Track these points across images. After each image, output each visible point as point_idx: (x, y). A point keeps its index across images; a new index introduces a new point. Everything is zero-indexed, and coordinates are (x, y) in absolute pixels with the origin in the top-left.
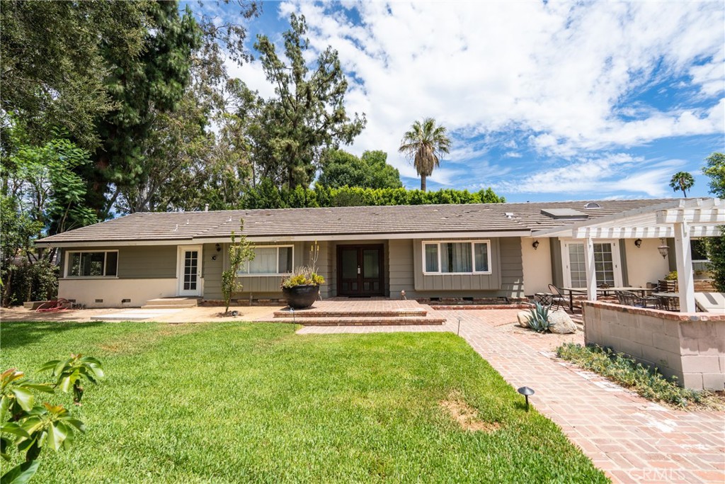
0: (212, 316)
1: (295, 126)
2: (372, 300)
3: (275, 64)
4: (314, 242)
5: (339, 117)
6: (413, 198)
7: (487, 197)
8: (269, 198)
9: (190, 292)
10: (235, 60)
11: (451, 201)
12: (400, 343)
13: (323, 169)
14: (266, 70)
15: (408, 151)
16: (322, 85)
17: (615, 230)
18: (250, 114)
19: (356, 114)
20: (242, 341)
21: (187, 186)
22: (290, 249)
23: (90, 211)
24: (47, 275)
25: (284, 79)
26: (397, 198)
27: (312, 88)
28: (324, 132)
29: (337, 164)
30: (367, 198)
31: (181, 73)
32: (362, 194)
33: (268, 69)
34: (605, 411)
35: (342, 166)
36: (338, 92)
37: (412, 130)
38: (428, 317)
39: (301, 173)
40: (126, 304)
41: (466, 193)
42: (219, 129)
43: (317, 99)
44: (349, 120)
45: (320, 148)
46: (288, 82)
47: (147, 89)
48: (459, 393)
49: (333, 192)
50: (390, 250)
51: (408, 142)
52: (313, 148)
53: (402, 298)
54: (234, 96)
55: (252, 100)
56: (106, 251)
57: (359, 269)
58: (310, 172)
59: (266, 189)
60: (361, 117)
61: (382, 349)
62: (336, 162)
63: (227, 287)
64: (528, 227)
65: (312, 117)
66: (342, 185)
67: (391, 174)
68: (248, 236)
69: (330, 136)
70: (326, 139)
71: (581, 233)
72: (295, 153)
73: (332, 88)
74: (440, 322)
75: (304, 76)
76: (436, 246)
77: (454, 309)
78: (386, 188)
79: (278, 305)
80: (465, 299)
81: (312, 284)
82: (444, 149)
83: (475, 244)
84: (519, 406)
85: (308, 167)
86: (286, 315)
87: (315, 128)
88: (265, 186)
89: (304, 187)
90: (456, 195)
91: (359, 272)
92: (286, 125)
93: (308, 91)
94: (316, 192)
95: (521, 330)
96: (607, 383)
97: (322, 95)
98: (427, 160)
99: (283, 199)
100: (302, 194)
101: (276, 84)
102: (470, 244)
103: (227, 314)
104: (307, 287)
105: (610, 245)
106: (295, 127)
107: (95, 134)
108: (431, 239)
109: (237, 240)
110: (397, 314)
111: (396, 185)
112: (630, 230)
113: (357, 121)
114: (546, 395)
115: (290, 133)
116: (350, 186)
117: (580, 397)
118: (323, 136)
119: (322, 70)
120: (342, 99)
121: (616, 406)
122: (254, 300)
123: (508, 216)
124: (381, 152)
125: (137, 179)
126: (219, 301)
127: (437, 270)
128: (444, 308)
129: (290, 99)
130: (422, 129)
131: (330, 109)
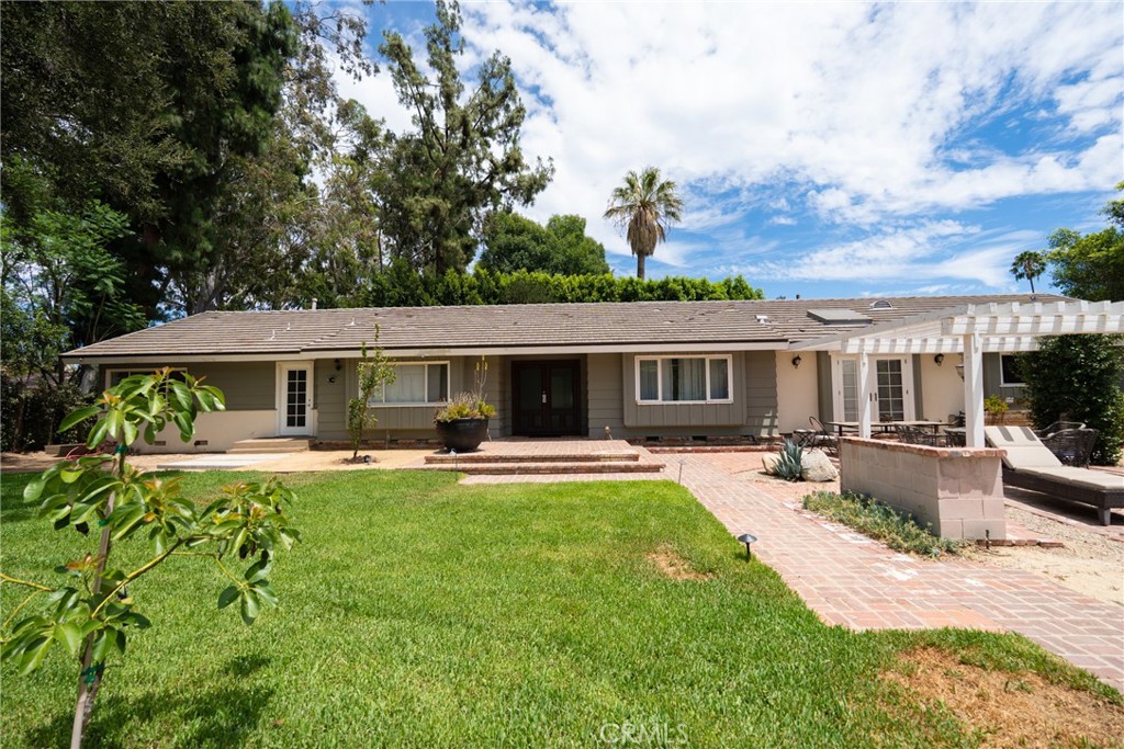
0: (334, 463)
1: (444, 175)
2: (563, 440)
3: (412, 78)
4: (481, 357)
5: (512, 164)
6: (625, 290)
7: (737, 290)
8: (406, 288)
9: (296, 430)
10: (349, 71)
11: (681, 294)
12: (601, 494)
13: (487, 243)
14: (399, 88)
15: (618, 217)
16: (486, 112)
17: (898, 342)
18: (373, 156)
19: (539, 158)
20: (386, 493)
21: (275, 267)
22: (444, 367)
23: (134, 308)
24: (76, 405)
25: (427, 102)
26: (600, 290)
27: (470, 118)
28: (490, 186)
29: (510, 236)
30: (555, 288)
31: (269, 95)
32: (547, 283)
33: (402, 86)
34: (841, 562)
35: (518, 239)
36: (512, 122)
37: (625, 185)
38: (642, 462)
39: (454, 250)
40: (200, 447)
41: (704, 282)
42: (324, 179)
43: (478, 135)
44: (528, 168)
45: (482, 211)
46: (433, 107)
47: (218, 120)
48: (669, 546)
49: (505, 280)
50: (590, 369)
51: (618, 203)
52: (473, 211)
53: (605, 438)
54: (349, 129)
55: (376, 135)
57: (544, 396)
58: (469, 249)
59: (400, 274)
60: (546, 164)
61: (576, 501)
62: (507, 232)
63: (356, 421)
64: (785, 337)
65: (469, 163)
66: (517, 268)
67: (592, 252)
68: (386, 348)
69: (498, 192)
70: (493, 197)
71: (853, 346)
72: (444, 220)
73: (502, 117)
74: (656, 469)
75: (458, 97)
76: (655, 362)
77: (679, 452)
78: (584, 274)
79: (428, 448)
80: (695, 438)
81: (478, 417)
82: (673, 214)
83: (711, 361)
84: (739, 556)
85: (465, 240)
86: (442, 461)
87: (476, 180)
88: (397, 269)
89: (460, 272)
90: (688, 285)
91: (544, 401)
92: (429, 175)
93: (464, 123)
94: (477, 279)
95: (765, 478)
96: (855, 535)
97: (486, 128)
98: (647, 232)
99: (426, 290)
100: (457, 283)
101: (414, 110)
102: (703, 360)
103: (355, 460)
104: (472, 420)
105: (899, 361)
106: (443, 178)
107: (156, 198)
108: (648, 353)
109: (370, 354)
110: (597, 458)
111: (600, 268)
112: (919, 342)
113: (540, 170)
114: (776, 548)
115: (437, 188)
116: (530, 270)
117: (816, 549)
118: (486, 192)
119: (486, 88)
120: (516, 134)
121: (855, 558)
122: (392, 441)
123: (759, 320)
124: (577, 217)
125: (205, 260)
126: (341, 442)
127: (656, 398)
128: (665, 451)
129: (436, 132)
130: (639, 184)
131: (498, 151)
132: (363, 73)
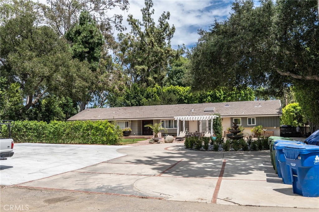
16: (160, 34)
76: (164, 121)
91: (148, 128)
102: (173, 120)
123: (192, 111)
132: (122, 30)
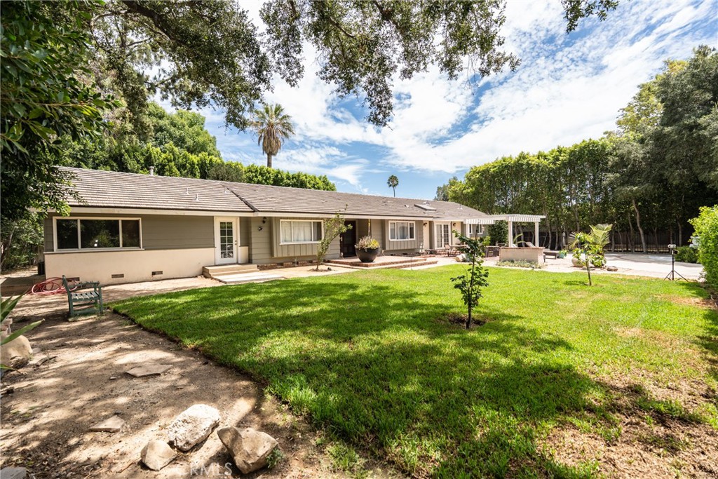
9: (228, 260)
22: (320, 223)
35: (161, 123)
40: (156, 277)
50: (371, 226)
53: (383, 255)
56: (120, 219)
66: (161, 144)
74: (436, 262)
80: (404, 254)
98: (274, 142)
103: (317, 270)
105: (448, 225)
127: (395, 238)
